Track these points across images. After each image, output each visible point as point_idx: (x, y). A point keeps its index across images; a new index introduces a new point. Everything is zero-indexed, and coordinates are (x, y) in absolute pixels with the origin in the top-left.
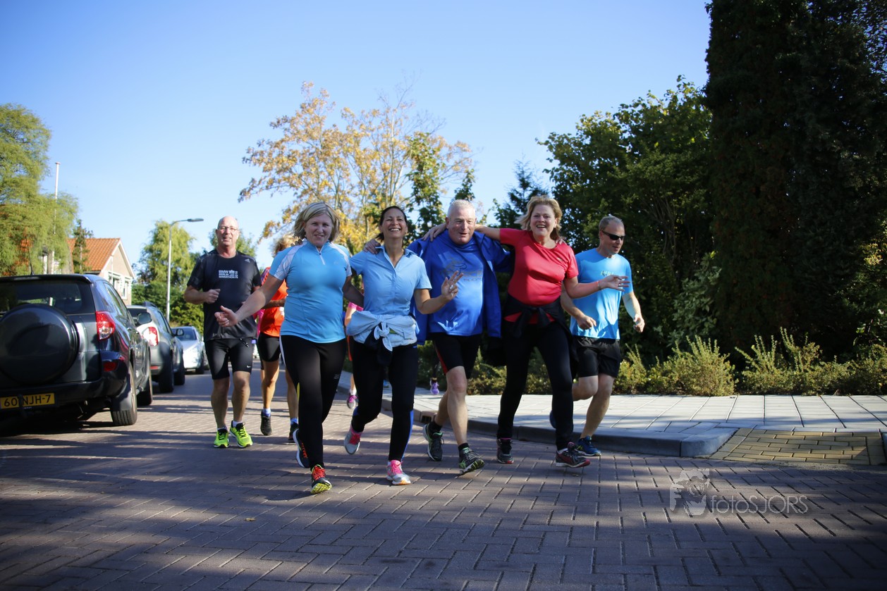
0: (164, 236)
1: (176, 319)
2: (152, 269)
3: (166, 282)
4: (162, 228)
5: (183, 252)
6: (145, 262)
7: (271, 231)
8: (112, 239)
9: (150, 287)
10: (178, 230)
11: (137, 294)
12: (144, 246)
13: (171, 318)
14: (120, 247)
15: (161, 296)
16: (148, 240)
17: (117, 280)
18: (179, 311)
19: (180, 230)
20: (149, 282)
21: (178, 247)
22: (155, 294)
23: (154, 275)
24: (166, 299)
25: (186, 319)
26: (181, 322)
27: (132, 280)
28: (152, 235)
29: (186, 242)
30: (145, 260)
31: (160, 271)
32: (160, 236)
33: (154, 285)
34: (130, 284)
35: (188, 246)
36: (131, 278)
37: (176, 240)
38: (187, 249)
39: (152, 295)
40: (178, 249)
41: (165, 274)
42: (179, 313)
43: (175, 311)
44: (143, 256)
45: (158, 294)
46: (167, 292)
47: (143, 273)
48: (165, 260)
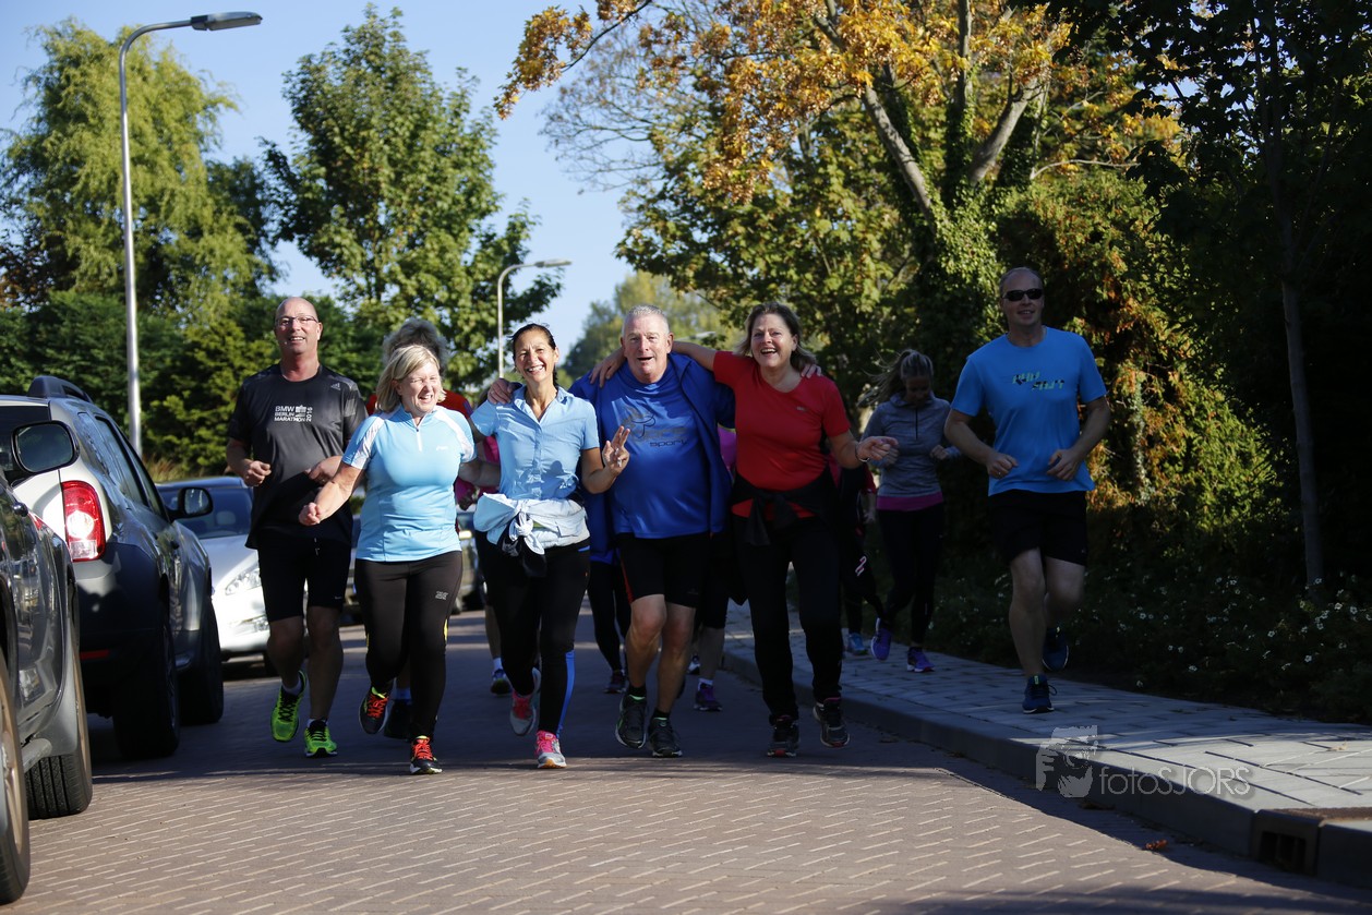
0: (87, 98)
1: (170, 446)
2: (53, 242)
3: (121, 288)
4: (76, 62)
5: (177, 163)
6: (19, 212)
7: (551, 56)
9: (49, 317)
10: (150, 68)
12: (6, 145)
13: (146, 443)
15: (101, 356)
18: (181, 416)
19: (160, 69)
20: (44, 296)
21: (153, 141)
22: (74, 345)
23: (63, 266)
24: (124, 367)
25: (211, 447)
26: (193, 460)
28: (35, 93)
29: (185, 119)
30: (19, 202)
31: (92, 254)
33: (66, 310)
35: (199, 138)
37: (147, 113)
38: (193, 148)
39: (59, 350)
40: (156, 151)
41: (111, 260)
42: (182, 423)
43: (163, 411)
44: (9, 184)
45: (89, 347)
46: (125, 338)
47: (15, 258)
48: (101, 197)
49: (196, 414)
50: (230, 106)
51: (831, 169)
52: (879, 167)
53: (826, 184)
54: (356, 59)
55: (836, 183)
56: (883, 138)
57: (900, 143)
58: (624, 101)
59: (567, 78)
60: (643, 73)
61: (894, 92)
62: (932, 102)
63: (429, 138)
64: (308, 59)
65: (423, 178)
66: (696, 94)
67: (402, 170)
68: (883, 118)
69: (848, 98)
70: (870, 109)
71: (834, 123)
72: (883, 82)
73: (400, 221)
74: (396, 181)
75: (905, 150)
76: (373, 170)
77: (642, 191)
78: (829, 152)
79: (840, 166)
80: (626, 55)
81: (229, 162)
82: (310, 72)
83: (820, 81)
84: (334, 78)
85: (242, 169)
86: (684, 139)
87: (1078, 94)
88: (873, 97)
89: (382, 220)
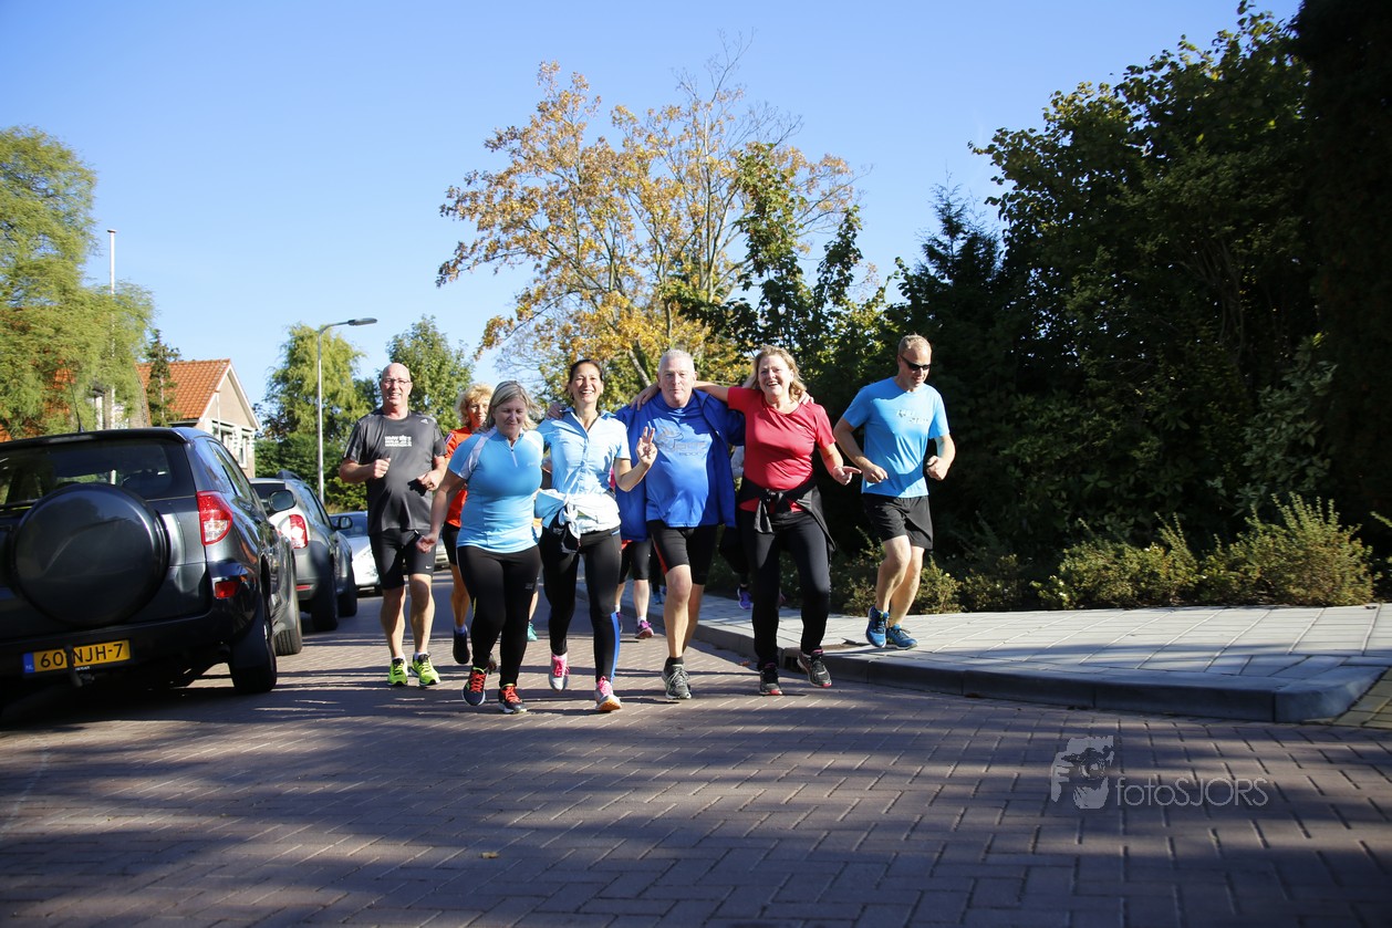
0: (306, 352)
1: (336, 498)
2: (290, 412)
3: (316, 433)
4: (302, 339)
5: (341, 380)
6: (276, 400)
7: (497, 335)
8: (216, 362)
9: (286, 444)
10: (332, 341)
11: (264, 457)
12: (272, 373)
13: (326, 498)
14: (230, 375)
15: (308, 460)
16: (279, 361)
17: (229, 433)
18: (341, 486)
19: (336, 341)
20: (285, 435)
21: (332, 371)
22: (297, 455)
23: (293, 423)
24: (317, 465)
25: (353, 499)
26: (346, 504)
27: (254, 433)
28: (285, 352)
29: (346, 361)
30: (274, 396)
31: (304, 417)
32: (300, 353)
33: (294, 441)
34: (251, 441)
35: (351, 369)
36: (253, 429)
37: (330, 359)
38: (349, 374)
39: (291, 458)
40: (333, 375)
41: (313, 420)
42: (341, 489)
43: (334, 484)
44: (272, 389)
45: (302, 457)
46: (317, 452)
47: (273, 419)
48: (310, 394)
49: (347, 485)
50: (363, 356)
51: (613, 383)
52: (635, 382)
53: (612, 389)
54: (417, 336)
55: (616, 389)
56: (636, 370)
57: (643, 372)
58: (528, 354)
59: (505, 344)
60: (536, 343)
61: (640, 352)
62: (656, 355)
63: (447, 368)
64: (397, 337)
65: (444, 385)
66: (559, 351)
67: (434, 382)
68: (636, 362)
69: (622, 354)
70: (631, 359)
71: (616, 364)
72: (636, 348)
73: (435, 403)
74: (432, 387)
75: (645, 376)
76: (423, 382)
77: (536, 391)
78: (612, 376)
79: (618, 382)
80: (530, 335)
81: (363, 380)
82: (398, 343)
83: (611, 347)
84: (407, 344)
85: (369, 383)
86: (555, 370)
87: (715, 354)
88: (632, 354)
89: (426, 403)
